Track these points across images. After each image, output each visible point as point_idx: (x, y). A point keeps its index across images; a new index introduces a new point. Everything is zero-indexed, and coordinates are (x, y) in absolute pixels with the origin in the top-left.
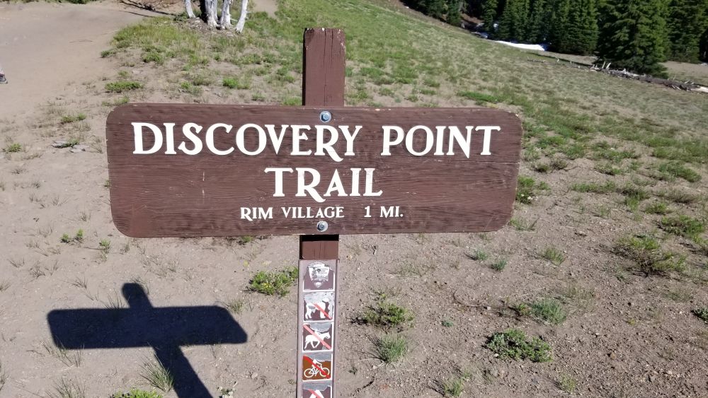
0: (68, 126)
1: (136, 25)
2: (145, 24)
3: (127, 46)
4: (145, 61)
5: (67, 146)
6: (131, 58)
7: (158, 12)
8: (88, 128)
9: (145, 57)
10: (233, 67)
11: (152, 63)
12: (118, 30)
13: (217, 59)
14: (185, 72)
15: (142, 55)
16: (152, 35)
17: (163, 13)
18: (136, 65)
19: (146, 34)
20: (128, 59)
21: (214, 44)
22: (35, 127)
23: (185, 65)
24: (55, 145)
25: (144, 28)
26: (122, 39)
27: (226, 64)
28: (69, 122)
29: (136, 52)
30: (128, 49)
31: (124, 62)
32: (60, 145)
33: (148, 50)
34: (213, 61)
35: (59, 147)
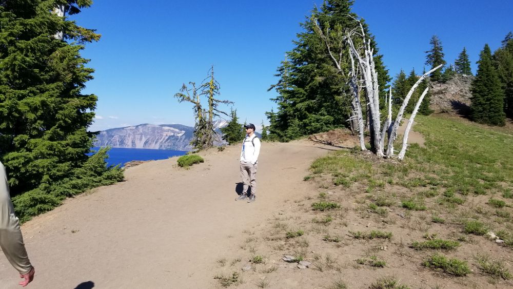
0: (292, 241)
1: (325, 156)
2: (330, 156)
3: (321, 172)
4: (335, 184)
5: (294, 261)
6: (325, 181)
7: (336, 146)
8: (306, 244)
9: (335, 181)
10: (404, 190)
11: (341, 186)
12: (312, 160)
13: (390, 183)
14: (368, 194)
15: (333, 179)
16: (337, 164)
17: (340, 147)
18: (330, 188)
19: (333, 163)
20: (323, 182)
21: (384, 170)
22: (268, 239)
23: (367, 188)
24: (285, 259)
25: (331, 159)
26: (316, 167)
27: (398, 187)
28: (292, 237)
29: (328, 177)
30: (322, 174)
31: (320, 184)
32: (289, 260)
33: (336, 176)
34: (387, 185)
35: (288, 261)
